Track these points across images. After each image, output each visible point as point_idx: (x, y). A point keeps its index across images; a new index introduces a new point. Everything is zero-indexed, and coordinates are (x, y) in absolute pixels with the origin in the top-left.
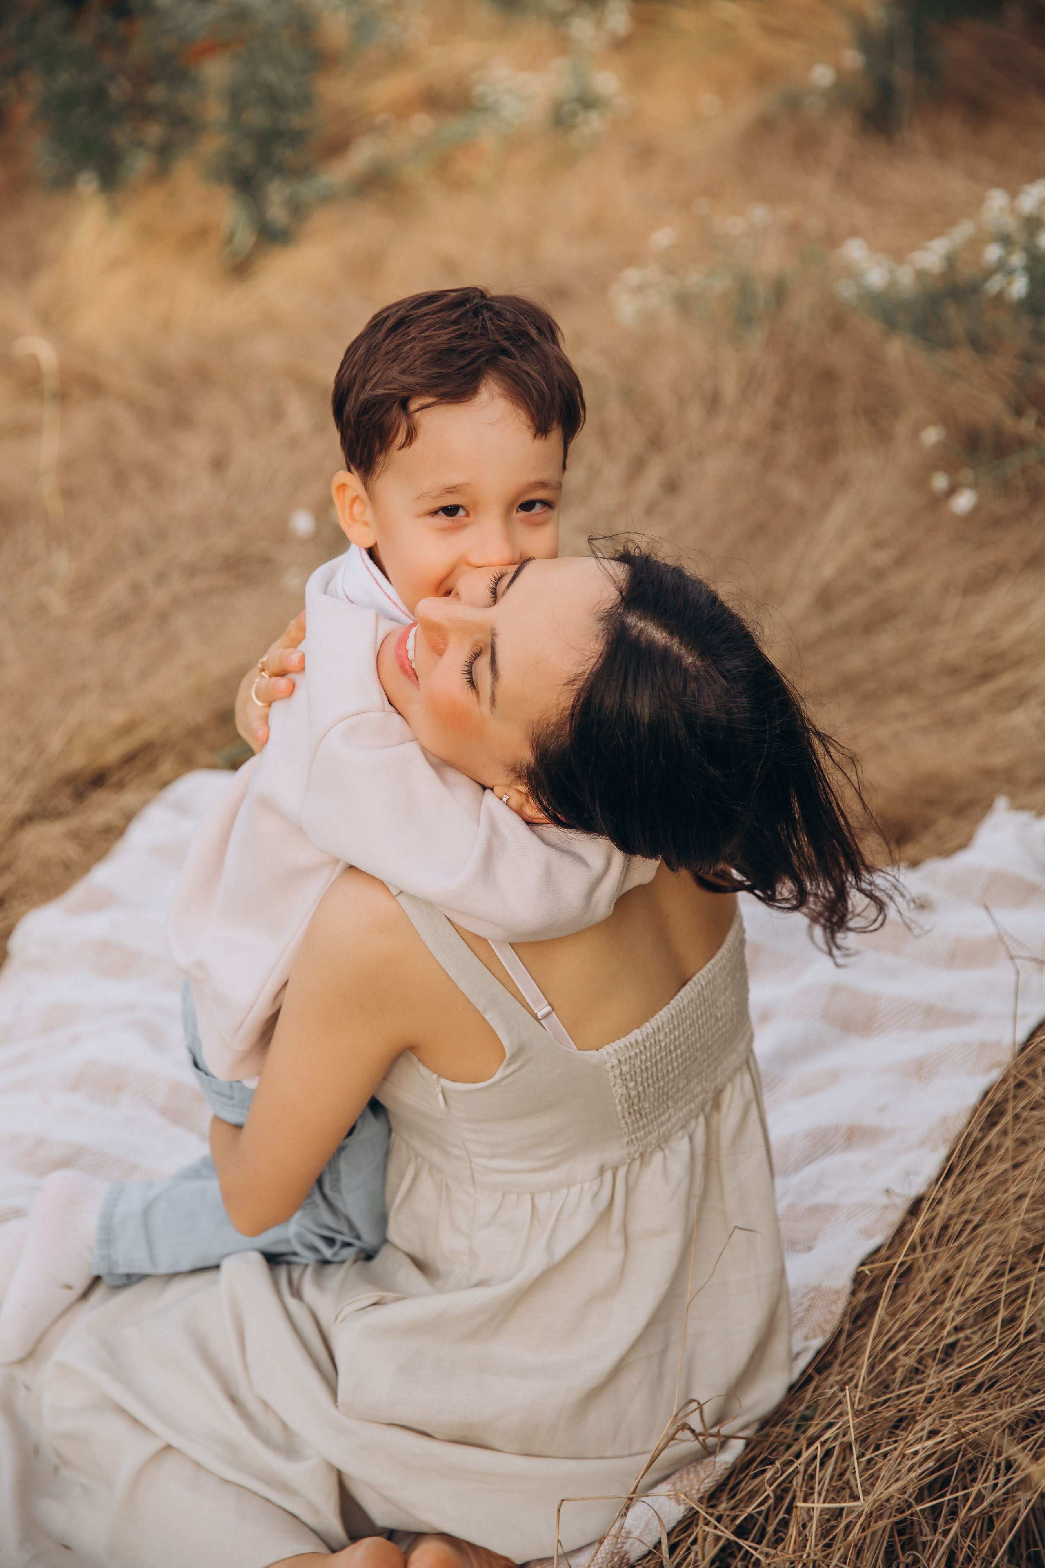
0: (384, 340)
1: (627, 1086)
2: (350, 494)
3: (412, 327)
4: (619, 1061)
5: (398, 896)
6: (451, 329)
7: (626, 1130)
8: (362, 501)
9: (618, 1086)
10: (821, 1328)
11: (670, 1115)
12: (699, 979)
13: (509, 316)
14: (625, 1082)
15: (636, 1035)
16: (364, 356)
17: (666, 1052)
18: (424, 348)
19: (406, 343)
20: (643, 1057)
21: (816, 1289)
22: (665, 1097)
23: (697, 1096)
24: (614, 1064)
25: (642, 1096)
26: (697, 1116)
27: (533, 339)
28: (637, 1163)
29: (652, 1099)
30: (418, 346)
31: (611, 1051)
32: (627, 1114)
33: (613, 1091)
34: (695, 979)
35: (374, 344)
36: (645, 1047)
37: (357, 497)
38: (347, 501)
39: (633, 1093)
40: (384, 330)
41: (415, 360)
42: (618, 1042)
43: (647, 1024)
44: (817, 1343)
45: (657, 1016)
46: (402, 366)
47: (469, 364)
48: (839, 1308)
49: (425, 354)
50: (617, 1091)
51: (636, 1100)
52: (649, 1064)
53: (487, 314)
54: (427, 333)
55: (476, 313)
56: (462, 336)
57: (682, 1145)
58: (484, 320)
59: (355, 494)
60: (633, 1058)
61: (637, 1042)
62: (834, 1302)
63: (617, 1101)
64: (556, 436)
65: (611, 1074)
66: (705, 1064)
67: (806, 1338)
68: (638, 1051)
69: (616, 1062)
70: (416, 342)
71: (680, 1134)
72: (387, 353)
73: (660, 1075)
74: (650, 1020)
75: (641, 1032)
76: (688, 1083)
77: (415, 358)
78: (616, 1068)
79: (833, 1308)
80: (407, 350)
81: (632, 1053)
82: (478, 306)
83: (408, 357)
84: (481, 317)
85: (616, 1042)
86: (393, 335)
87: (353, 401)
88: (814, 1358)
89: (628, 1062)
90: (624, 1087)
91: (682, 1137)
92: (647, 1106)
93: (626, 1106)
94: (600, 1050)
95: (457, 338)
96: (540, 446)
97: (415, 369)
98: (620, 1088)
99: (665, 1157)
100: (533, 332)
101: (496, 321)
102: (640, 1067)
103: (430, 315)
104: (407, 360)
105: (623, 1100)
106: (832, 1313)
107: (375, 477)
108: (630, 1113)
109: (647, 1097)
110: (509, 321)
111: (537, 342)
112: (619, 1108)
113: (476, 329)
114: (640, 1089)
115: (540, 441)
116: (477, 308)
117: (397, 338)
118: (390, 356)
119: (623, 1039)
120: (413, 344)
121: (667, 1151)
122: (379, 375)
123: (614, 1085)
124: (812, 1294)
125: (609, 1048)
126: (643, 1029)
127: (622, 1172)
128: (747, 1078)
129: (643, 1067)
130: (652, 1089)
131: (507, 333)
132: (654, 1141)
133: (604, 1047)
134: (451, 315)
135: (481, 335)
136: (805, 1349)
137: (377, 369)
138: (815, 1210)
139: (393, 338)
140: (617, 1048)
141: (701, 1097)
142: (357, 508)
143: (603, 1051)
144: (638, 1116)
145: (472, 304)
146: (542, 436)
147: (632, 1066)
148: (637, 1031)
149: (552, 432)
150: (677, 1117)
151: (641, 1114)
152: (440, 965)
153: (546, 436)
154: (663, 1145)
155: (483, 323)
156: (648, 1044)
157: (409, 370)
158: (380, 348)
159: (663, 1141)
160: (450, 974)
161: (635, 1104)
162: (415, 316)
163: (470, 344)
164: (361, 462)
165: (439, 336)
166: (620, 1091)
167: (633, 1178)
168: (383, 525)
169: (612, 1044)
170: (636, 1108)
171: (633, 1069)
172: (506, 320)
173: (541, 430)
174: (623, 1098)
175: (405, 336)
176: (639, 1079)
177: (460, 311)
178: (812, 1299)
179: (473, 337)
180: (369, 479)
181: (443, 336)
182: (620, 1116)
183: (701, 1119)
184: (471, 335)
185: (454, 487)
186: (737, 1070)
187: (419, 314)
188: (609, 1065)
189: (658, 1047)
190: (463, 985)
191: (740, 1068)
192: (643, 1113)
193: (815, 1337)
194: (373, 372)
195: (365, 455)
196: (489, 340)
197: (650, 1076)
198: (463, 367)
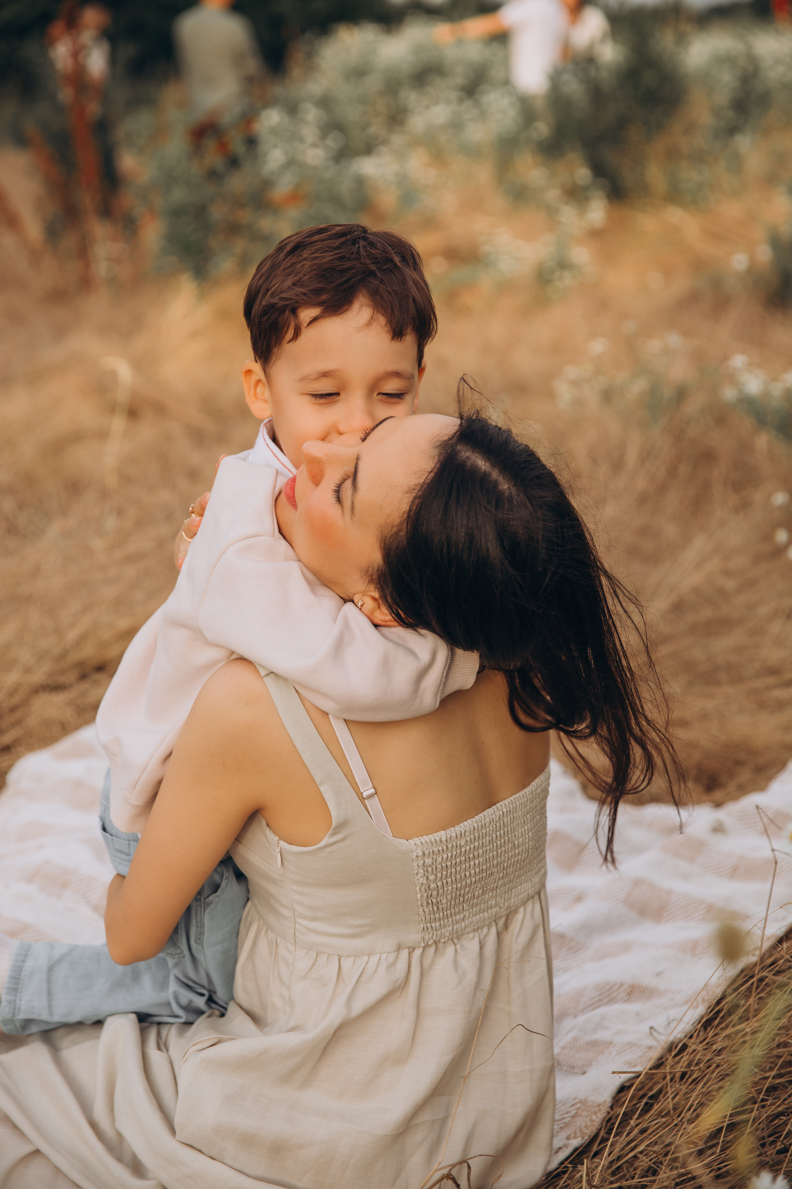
0: (284, 260)
1: (427, 878)
2: (254, 378)
3: (306, 250)
4: (424, 853)
5: (265, 677)
6: (333, 253)
7: (424, 918)
8: (264, 384)
9: (420, 875)
10: (581, 1131)
11: (464, 916)
12: (502, 806)
13: (379, 246)
14: (426, 873)
15: (441, 835)
16: (269, 270)
17: (465, 857)
18: (312, 266)
19: (299, 262)
20: (445, 856)
21: (583, 1102)
22: (461, 899)
23: (491, 907)
24: (418, 854)
25: (441, 891)
26: (489, 926)
27: (396, 264)
28: (432, 949)
29: (449, 897)
30: (308, 264)
31: (419, 843)
32: (425, 904)
33: (416, 879)
34: (498, 805)
35: (277, 262)
36: (447, 847)
37: (260, 380)
38: (253, 383)
39: (433, 886)
40: (285, 251)
41: (305, 275)
42: (425, 837)
43: (452, 829)
44: (576, 1142)
45: (461, 825)
46: (295, 278)
47: (347, 281)
48: (598, 1118)
49: (312, 270)
50: (418, 879)
51: (435, 893)
52: (449, 863)
53: (362, 243)
54: (316, 255)
55: (354, 242)
56: (342, 258)
57: (472, 944)
58: (359, 247)
59: (258, 378)
60: (435, 854)
61: (441, 841)
62: (595, 1113)
63: (418, 889)
64: (409, 340)
65: (416, 863)
66: (500, 882)
67: (568, 1138)
68: (440, 848)
69: (421, 853)
70: (306, 261)
71: (471, 935)
72: (285, 269)
73: (458, 877)
74: (455, 826)
75: (446, 834)
76: (483, 894)
77: (305, 273)
78: (420, 858)
79: (594, 1117)
80: (300, 267)
81: (436, 850)
82: (356, 237)
83: (299, 273)
84: (357, 245)
85: (423, 837)
86: (291, 256)
87: (258, 305)
88: (572, 1154)
89: (431, 856)
90: (425, 878)
91: (473, 938)
92: (444, 901)
93: (425, 895)
94: (410, 841)
95: (338, 260)
96: (396, 345)
97: (304, 282)
98: (421, 877)
99: (456, 951)
100: (397, 260)
101: (368, 249)
102: (441, 864)
103: (320, 242)
104: (299, 274)
105: (423, 889)
106: (592, 1121)
107: (271, 364)
108: (428, 903)
109: (445, 894)
110: (378, 250)
111: (399, 267)
112: (419, 896)
113: (352, 253)
114: (440, 884)
115: (396, 343)
116: (356, 238)
117: (293, 258)
118: (287, 271)
119: (430, 836)
120: (305, 262)
121: (458, 946)
122: (277, 285)
123: (417, 874)
124: (579, 1105)
125: (417, 840)
126: (448, 831)
127: (418, 953)
128: (538, 906)
129: (444, 865)
130: (450, 888)
131: (376, 258)
132: (447, 934)
133: (413, 839)
134: (335, 242)
135: (355, 258)
136: (566, 1146)
137: (277, 280)
138: (594, 1044)
139: (291, 258)
140: (423, 842)
141: (494, 910)
142: (260, 389)
143: (411, 842)
144: (435, 908)
145: (352, 235)
146: (397, 339)
147: (434, 860)
148: (443, 832)
149: (407, 336)
150: (470, 920)
151: (438, 908)
152: (290, 737)
153: (401, 338)
154: (455, 940)
155: (359, 250)
156: (450, 846)
157: (300, 282)
158: (280, 266)
159: (456, 937)
160: (297, 747)
161: (433, 896)
162: (308, 242)
163: (348, 264)
164: (262, 352)
165: (324, 257)
166: (421, 880)
167: (427, 962)
168: (277, 403)
169: (420, 838)
170: (434, 900)
171: (434, 864)
172: (376, 248)
173: (397, 334)
174: (424, 887)
175: (299, 257)
176: (439, 875)
177: (342, 240)
178: (578, 1109)
179: (349, 259)
180: (267, 365)
181: (328, 257)
182: (419, 903)
183: (493, 930)
184: (348, 258)
185: (328, 372)
186: (530, 898)
187: (312, 241)
188: (415, 854)
189: (458, 851)
190: (306, 757)
191: (533, 897)
192: (440, 907)
193: (575, 1138)
194: (274, 282)
195: (264, 346)
196: (361, 263)
197: (449, 874)
198: (341, 284)
